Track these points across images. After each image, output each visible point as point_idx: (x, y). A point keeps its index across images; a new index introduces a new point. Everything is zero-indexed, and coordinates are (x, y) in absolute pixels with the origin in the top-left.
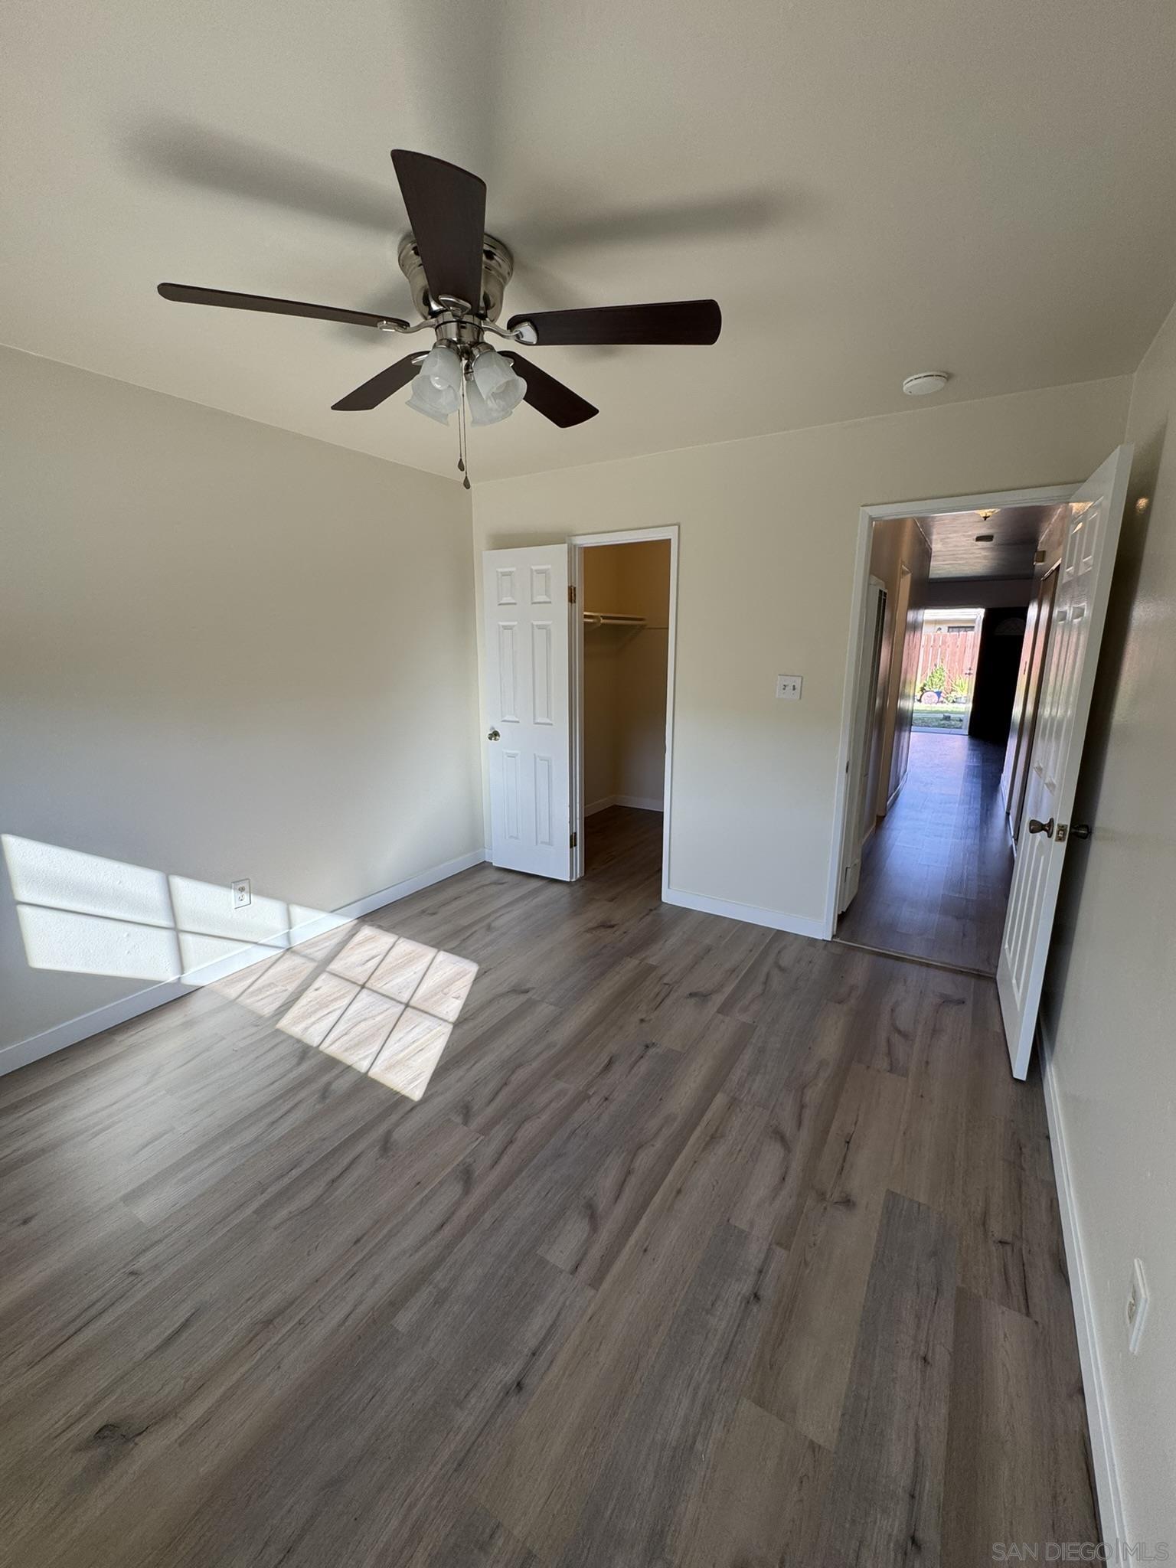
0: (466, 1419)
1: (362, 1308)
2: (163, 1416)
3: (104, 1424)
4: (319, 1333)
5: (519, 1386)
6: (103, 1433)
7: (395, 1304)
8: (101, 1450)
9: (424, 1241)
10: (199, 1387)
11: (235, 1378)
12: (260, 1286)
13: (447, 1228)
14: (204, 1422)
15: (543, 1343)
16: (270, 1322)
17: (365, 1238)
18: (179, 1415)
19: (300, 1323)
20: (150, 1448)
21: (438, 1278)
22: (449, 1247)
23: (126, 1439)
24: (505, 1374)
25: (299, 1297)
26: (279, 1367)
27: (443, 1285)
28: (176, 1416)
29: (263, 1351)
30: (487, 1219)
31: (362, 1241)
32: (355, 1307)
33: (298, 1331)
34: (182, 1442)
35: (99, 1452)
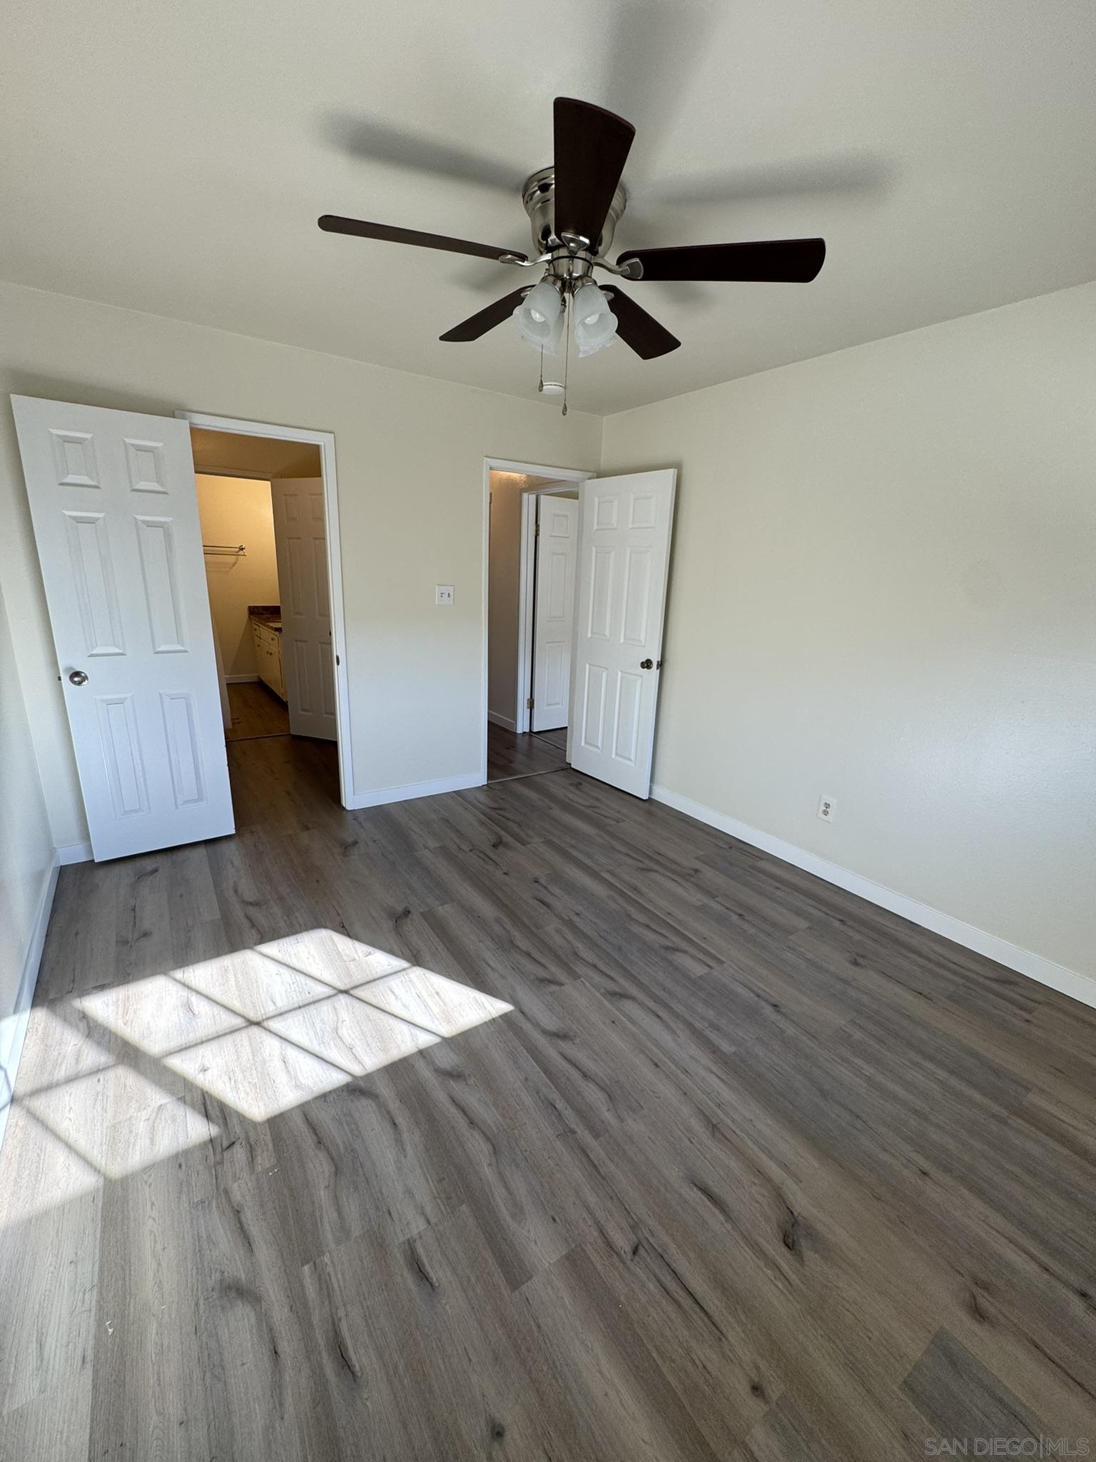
0: (791, 1031)
1: (714, 1068)
2: (779, 1196)
3: (783, 1244)
4: (727, 1095)
5: (775, 1006)
6: (789, 1243)
7: (714, 1050)
8: (803, 1242)
9: (667, 1026)
10: (760, 1172)
11: (755, 1148)
12: (680, 1133)
13: (661, 1014)
14: (785, 1167)
15: (753, 992)
16: (714, 1126)
17: (654, 1059)
18: (780, 1185)
19: (719, 1106)
20: (801, 1203)
21: (700, 1025)
22: (677, 1016)
23: (795, 1223)
24: (768, 1010)
25: (696, 1105)
26: (751, 1120)
27: (706, 1025)
28: (780, 1188)
29: (738, 1131)
30: (661, 993)
31: (656, 1061)
32: (712, 1072)
33: (724, 1107)
34: (798, 1180)
35: (804, 1244)
